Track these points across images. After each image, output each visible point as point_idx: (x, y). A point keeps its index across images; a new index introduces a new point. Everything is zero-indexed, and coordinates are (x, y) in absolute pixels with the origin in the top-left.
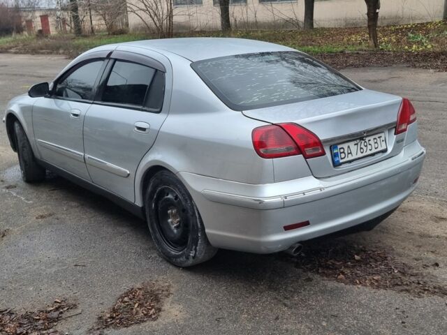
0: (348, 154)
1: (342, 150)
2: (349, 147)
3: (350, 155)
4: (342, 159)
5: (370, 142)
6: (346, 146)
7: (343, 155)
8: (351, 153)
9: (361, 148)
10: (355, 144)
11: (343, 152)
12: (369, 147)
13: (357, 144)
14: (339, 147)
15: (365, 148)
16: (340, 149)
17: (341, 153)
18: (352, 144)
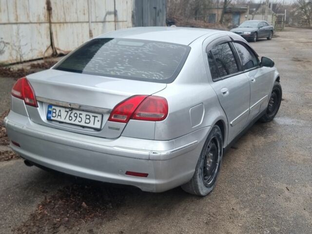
0: (58, 115)
1: (54, 111)
2: (60, 111)
3: (59, 117)
4: (53, 117)
5: (81, 116)
6: (58, 109)
7: (54, 115)
8: (60, 116)
9: (70, 116)
10: (66, 111)
11: (55, 113)
12: (79, 119)
13: (68, 112)
14: (53, 107)
15: (74, 118)
16: (53, 109)
17: (53, 112)
18: (63, 110)
